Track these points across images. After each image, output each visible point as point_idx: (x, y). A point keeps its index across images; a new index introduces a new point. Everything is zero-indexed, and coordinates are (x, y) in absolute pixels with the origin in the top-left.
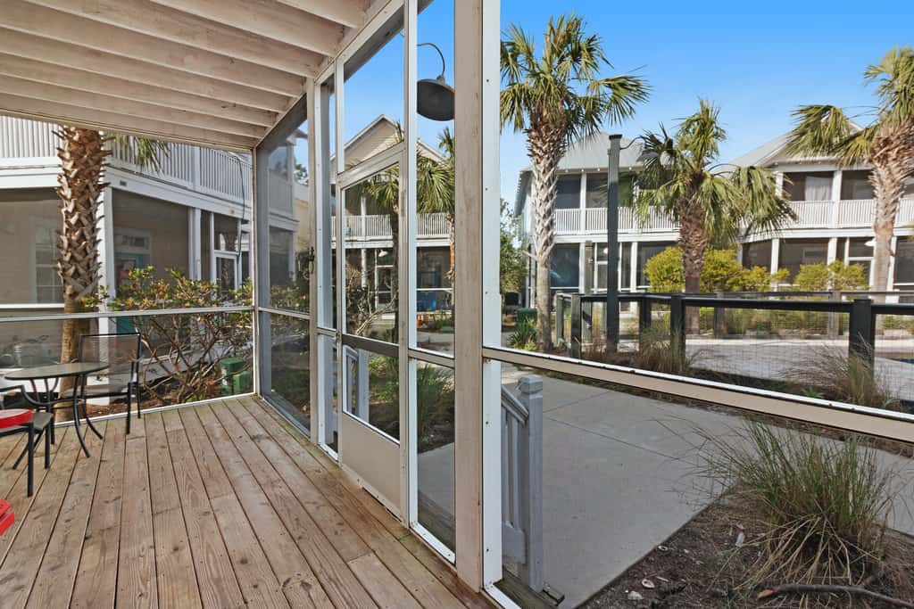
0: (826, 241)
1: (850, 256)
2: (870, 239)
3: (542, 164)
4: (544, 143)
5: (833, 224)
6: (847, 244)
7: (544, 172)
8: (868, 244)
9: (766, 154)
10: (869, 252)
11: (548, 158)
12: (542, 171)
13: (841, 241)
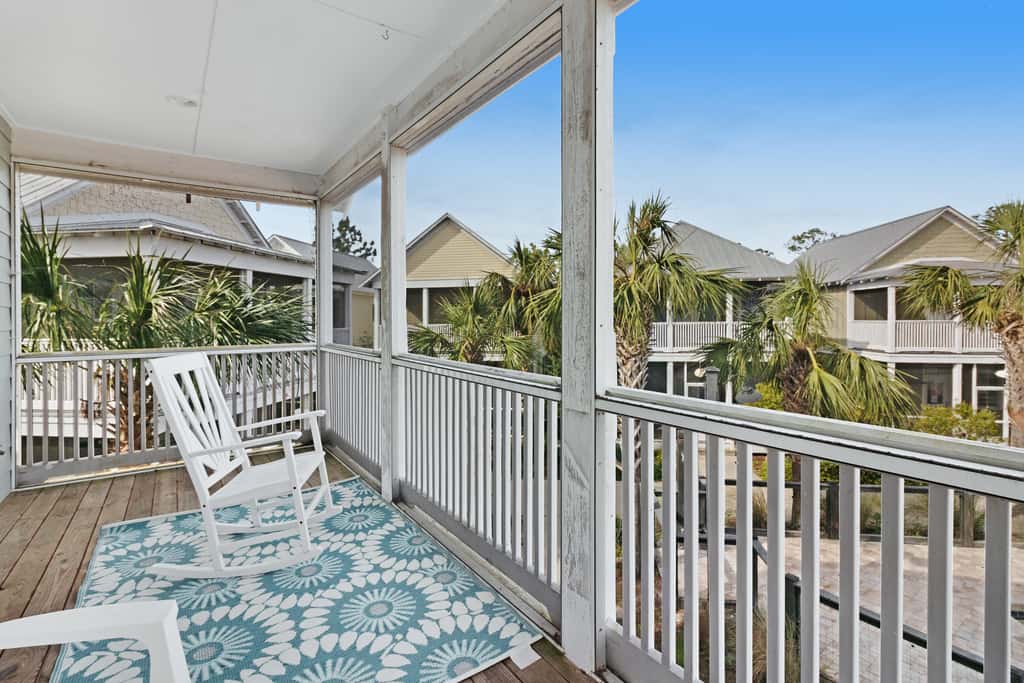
0: (950, 367)
1: (978, 384)
2: (1001, 367)
3: (629, 366)
4: (630, 344)
5: (957, 348)
6: (974, 372)
7: (631, 375)
8: (1000, 374)
9: (874, 254)
10: (1000, 382)
11: (636, 362)
12: (629, 374)
13: (967, 368)
